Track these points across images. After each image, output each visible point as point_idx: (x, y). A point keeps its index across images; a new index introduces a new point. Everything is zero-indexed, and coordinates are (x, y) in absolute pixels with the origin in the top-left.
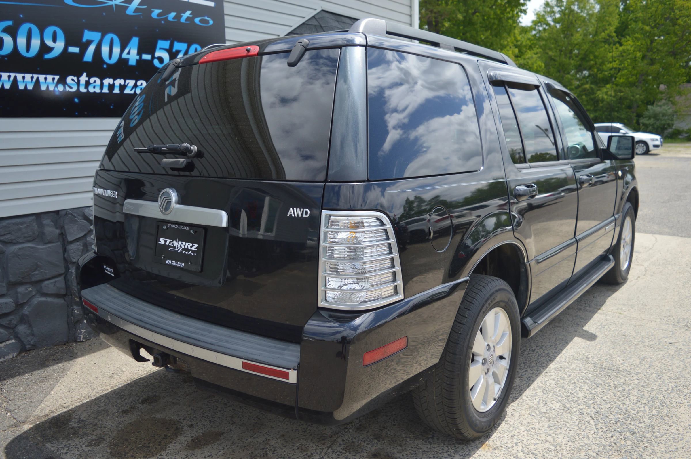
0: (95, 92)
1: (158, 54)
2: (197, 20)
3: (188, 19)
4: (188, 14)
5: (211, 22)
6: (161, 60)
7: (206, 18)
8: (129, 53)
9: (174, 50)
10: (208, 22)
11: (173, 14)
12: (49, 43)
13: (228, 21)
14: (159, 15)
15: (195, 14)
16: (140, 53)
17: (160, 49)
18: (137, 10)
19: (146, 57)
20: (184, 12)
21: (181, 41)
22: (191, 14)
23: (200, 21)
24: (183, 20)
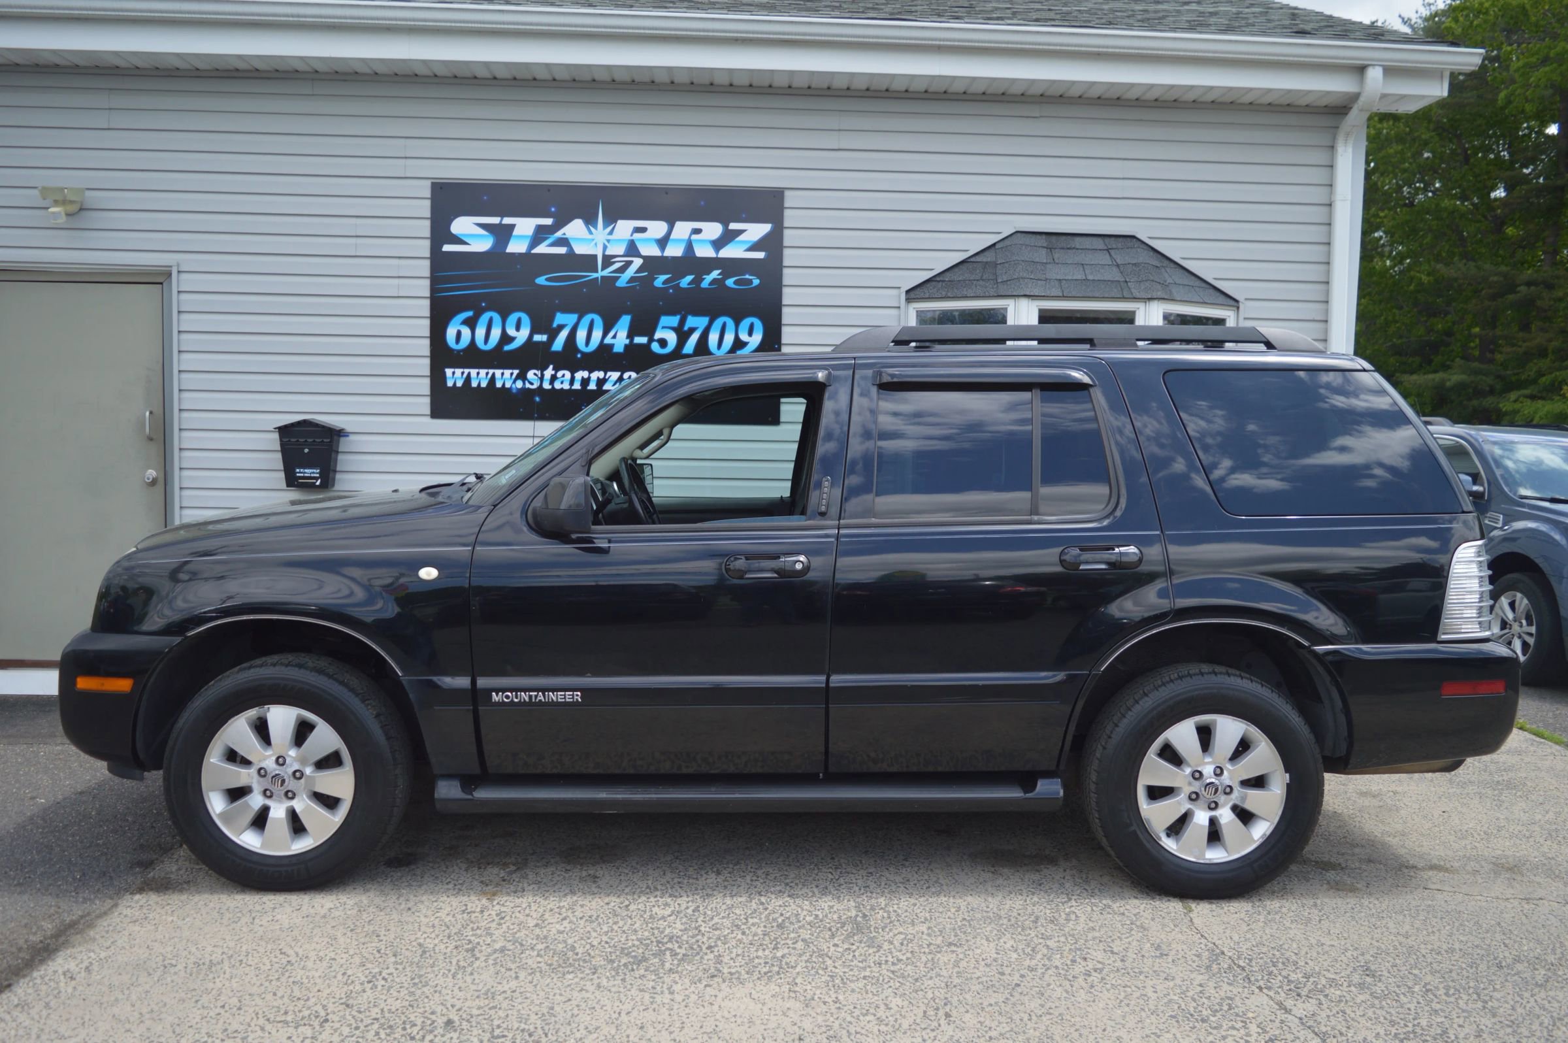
0: (562, 389)
1: (658, 335)
2: (730, 282)
3: (714, 281)
4: (715, 274)
5: (756, 282)
6: (663, 343)
7: (747, 277)
8: (614, 337)
9: (686, 328)
10: (750, 282)
11: (689, 278)
12: (511, 332)
13: (788, 276)
14: (665, 282)
15: (726, 275)
16: (630, 336)
17: (663, 327)
18: (632, 279)
19: (641, 340)
20: (708, 274)
21: (697, 313)
22: (719, 275)
23: (735, 283)
24: (705, 284)
